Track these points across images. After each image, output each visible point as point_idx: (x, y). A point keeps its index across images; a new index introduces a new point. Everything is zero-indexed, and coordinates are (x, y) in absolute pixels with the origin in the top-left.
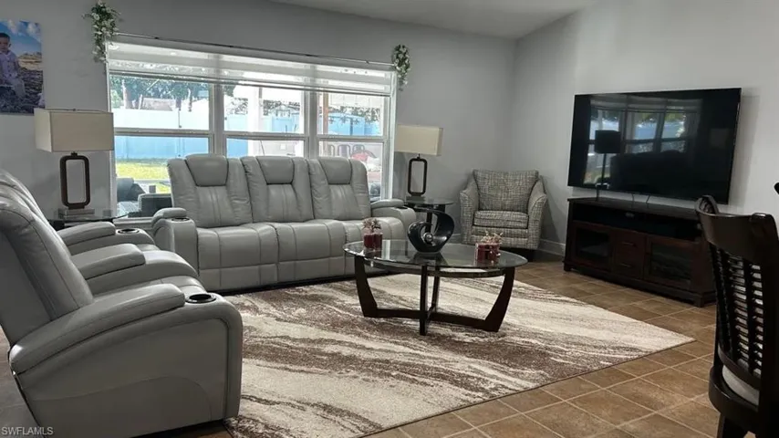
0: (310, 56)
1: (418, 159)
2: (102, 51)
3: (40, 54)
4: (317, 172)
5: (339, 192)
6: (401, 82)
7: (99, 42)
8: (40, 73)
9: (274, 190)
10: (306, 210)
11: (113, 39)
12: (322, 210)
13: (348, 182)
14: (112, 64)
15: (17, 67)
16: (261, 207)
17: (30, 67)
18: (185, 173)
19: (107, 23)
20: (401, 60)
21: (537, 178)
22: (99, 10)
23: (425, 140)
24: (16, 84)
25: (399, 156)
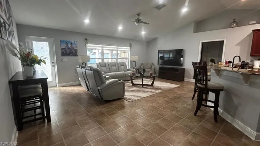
0: (117, 45)
1: (134, 61)
2: (86, 46)
3: (77, 46)
4: (119, 64)
5: (122, 67)
6: (131, 49)
7: (86, 44)
8: (77, 49)
9: (113, 67)
10: (118, 70)
11: (88, 44)
12: (120, 70)
13: (124, 65)
14: (88, 48)
15: (73, 49)
16: (111, 70)
17: (75, 48)
18: (99, 65)
19: (87, 41)
20: (131, 45)
21: (152, 64)
22: (86, 39)
23: (135, 58)
24: (74, 51)
25: (131, 61)
